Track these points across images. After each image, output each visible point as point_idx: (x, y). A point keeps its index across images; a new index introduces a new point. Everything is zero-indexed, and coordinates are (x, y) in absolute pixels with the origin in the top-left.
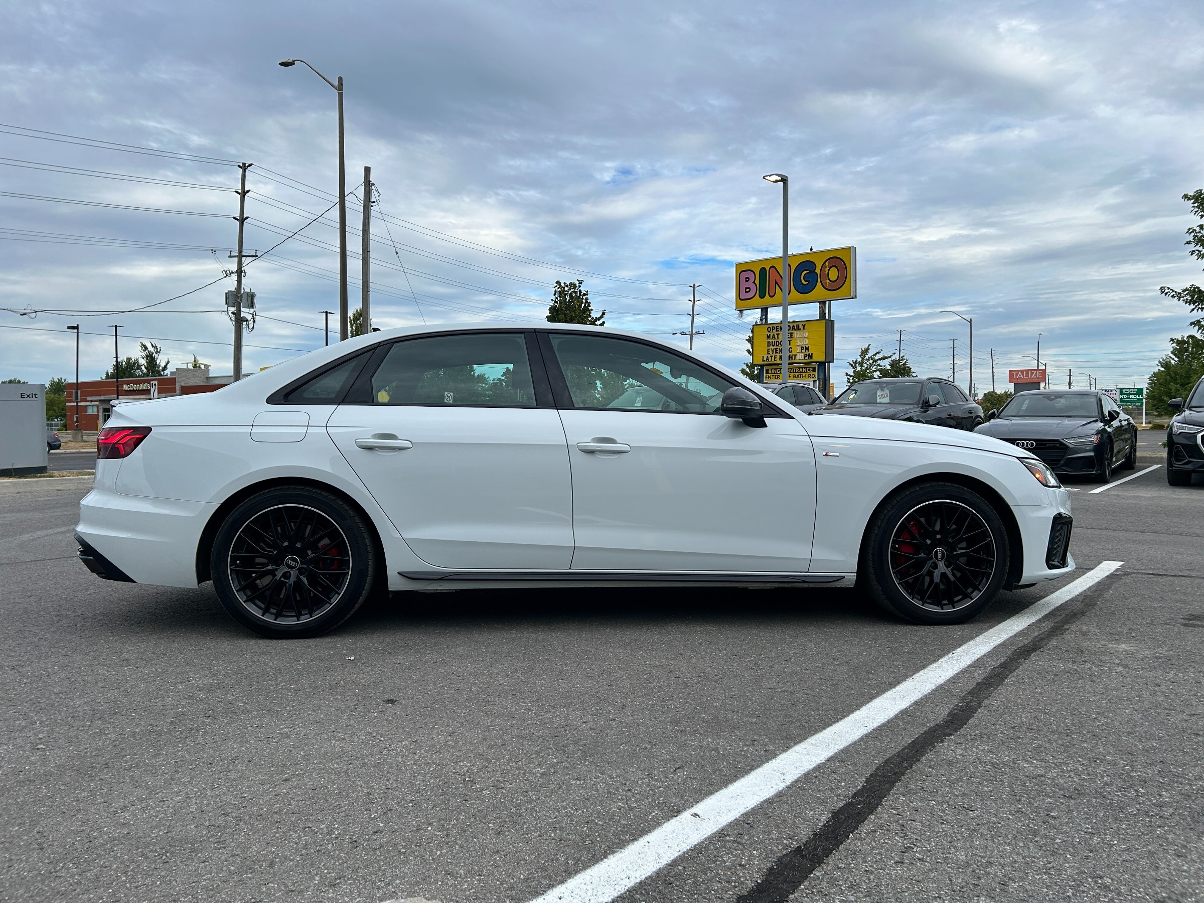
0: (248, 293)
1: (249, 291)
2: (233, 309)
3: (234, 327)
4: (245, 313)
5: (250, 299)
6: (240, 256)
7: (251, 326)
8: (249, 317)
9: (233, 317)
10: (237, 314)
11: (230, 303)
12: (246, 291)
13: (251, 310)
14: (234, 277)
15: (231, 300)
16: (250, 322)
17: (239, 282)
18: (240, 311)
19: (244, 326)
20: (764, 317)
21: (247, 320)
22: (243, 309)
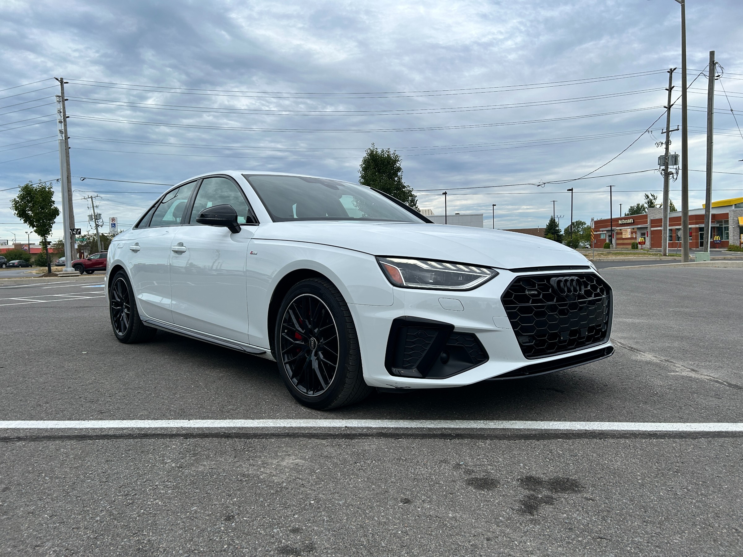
0: (672, 156)
1: (674, 154)
2: (663, 167)
3: (663, 179)
4: (672, 169)
5: (674, 159)
6: (668, 132)
7: (675, 177)
8: (674, 171)
9: (663, 172)
10: (666, 170)
11: (661, 164)
12: (671, 154)
13: (675, 167)
14: (664, 146)
15: (662, 162)
16: (674, 175)
17: (667, 149)
18: (668, 168)
19: (670, 178)
21: (673, 174)
22: (669, 167)
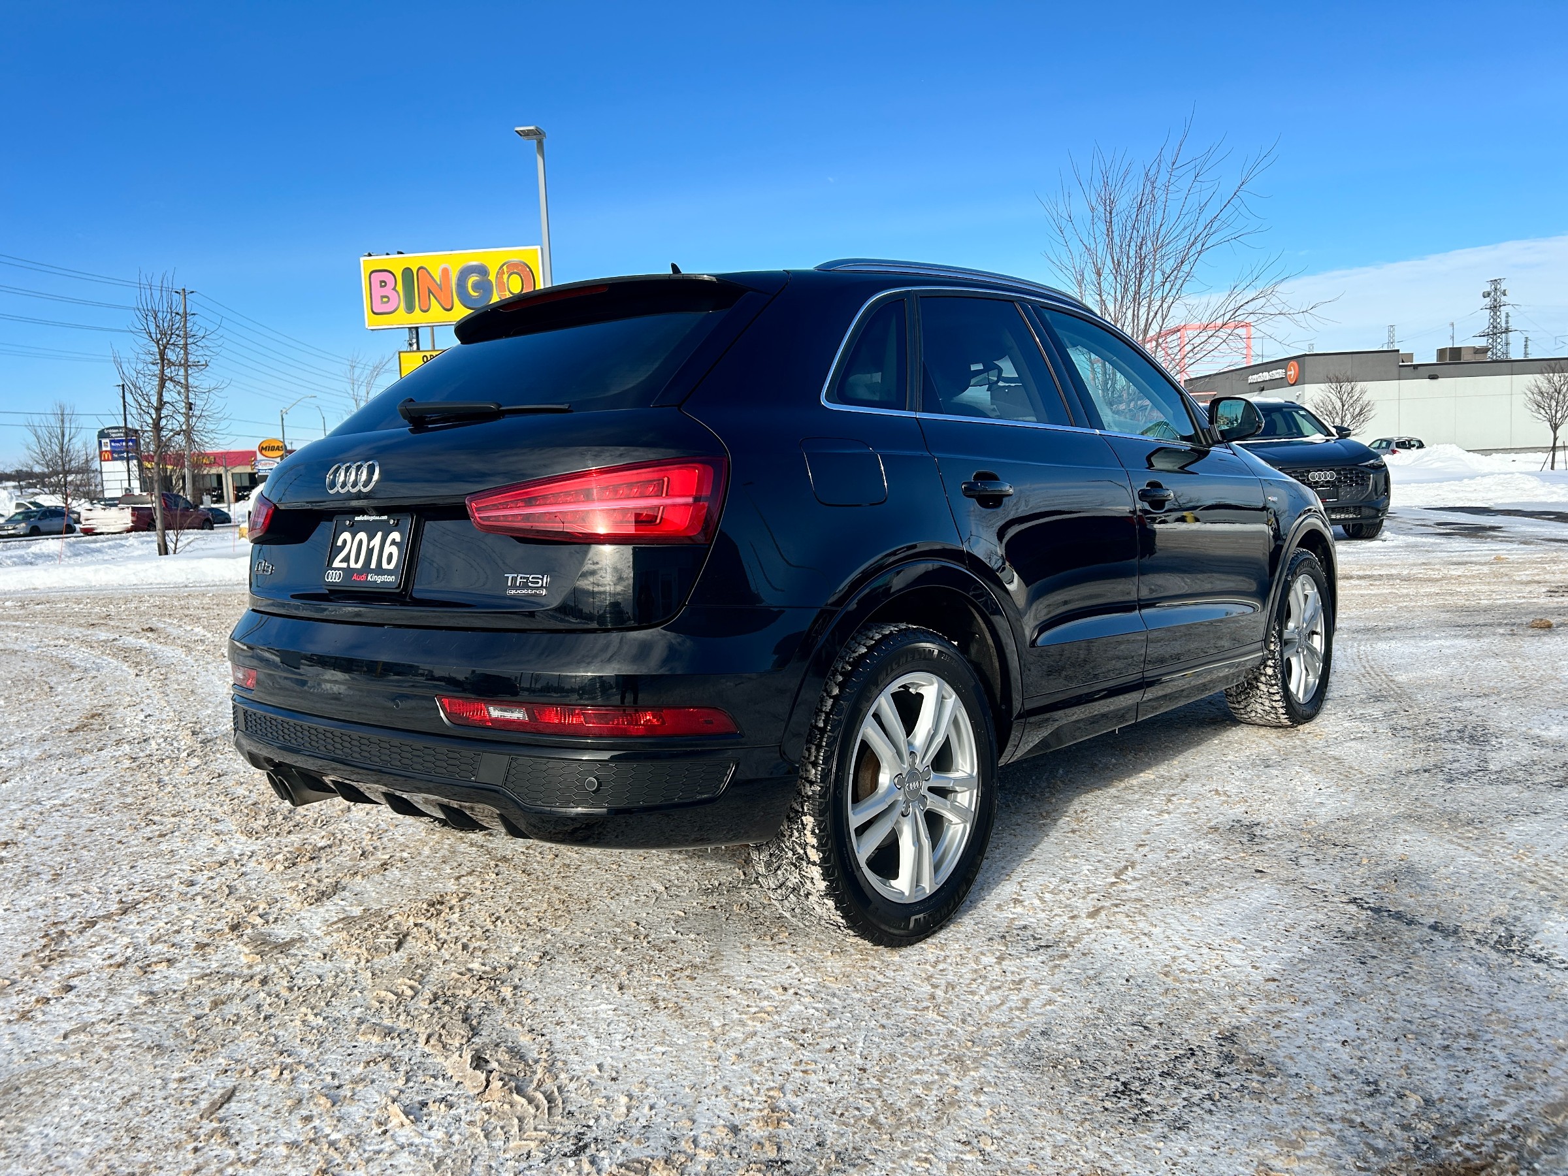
20: (414, 341)
